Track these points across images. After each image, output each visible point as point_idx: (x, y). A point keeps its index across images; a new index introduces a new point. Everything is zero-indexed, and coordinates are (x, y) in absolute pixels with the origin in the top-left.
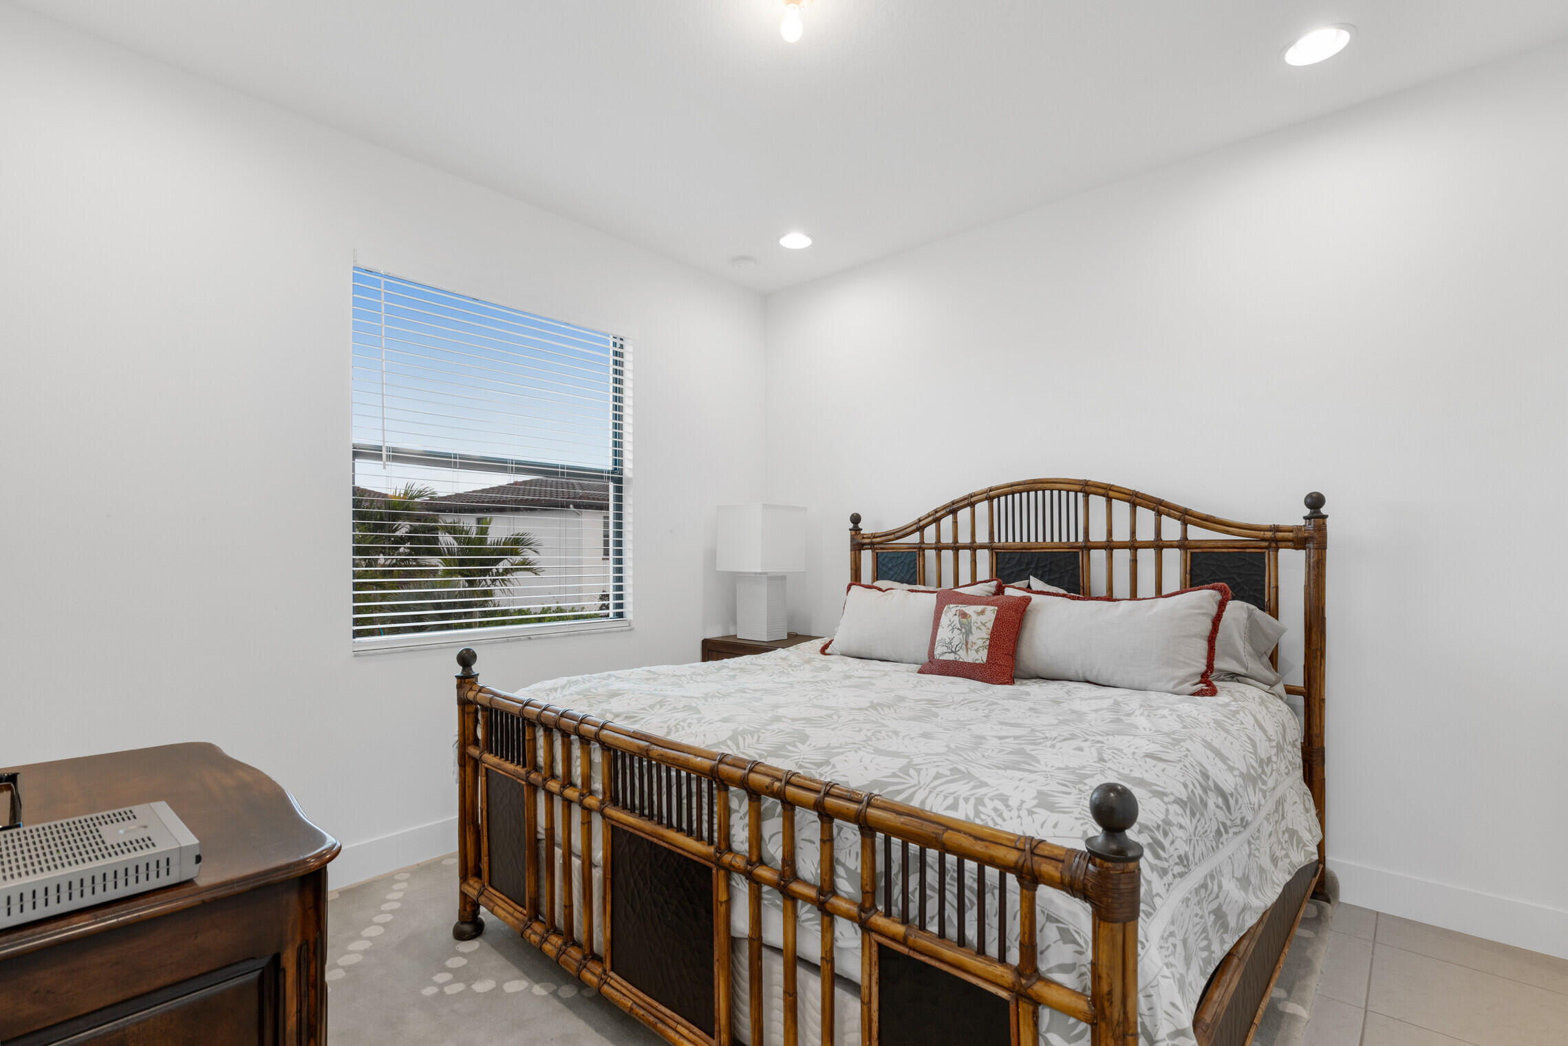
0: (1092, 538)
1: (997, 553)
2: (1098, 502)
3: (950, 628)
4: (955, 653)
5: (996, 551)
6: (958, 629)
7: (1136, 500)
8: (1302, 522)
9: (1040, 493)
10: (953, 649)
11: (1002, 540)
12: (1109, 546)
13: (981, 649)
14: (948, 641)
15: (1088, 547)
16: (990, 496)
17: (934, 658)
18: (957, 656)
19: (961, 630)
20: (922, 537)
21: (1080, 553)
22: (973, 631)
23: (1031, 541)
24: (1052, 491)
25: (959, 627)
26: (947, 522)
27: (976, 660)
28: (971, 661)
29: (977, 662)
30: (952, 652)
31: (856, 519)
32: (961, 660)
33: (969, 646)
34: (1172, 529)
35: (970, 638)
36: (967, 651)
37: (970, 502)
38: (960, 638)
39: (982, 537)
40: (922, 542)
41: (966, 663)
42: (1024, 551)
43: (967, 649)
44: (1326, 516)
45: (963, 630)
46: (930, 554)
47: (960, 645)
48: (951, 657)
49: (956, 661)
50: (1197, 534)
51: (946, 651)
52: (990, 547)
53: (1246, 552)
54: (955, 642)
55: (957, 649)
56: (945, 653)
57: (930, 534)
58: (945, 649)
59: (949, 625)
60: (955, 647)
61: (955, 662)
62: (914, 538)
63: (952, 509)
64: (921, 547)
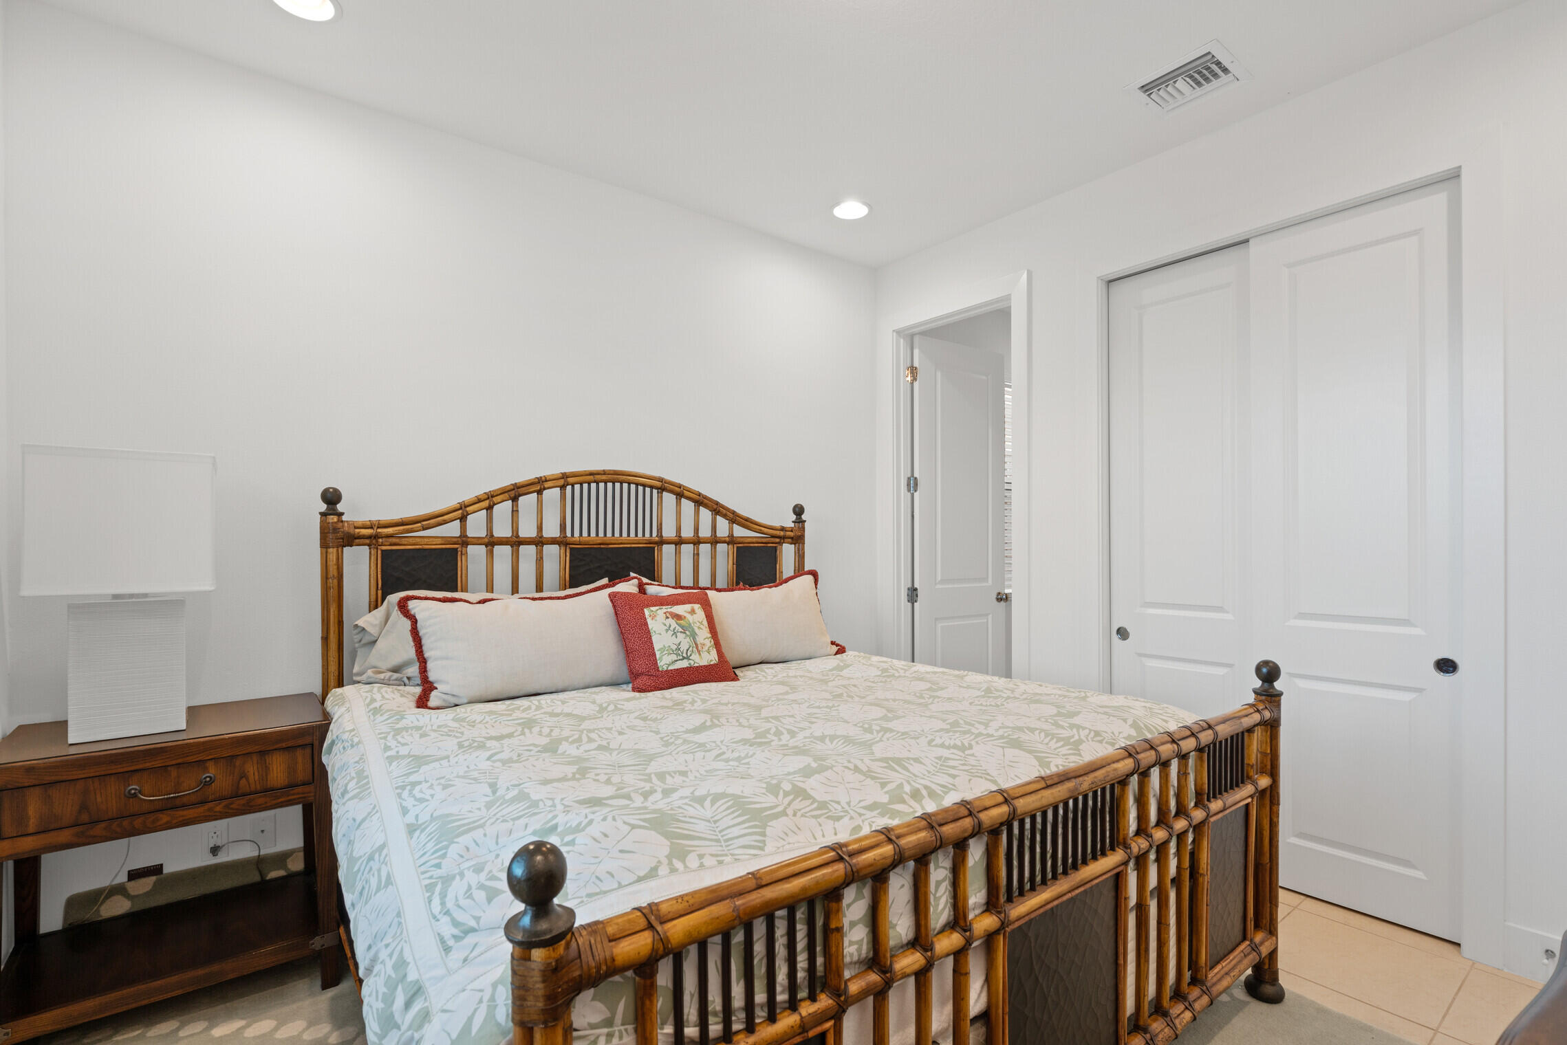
0: (664, 534)
1: (571, 549)
2: (669, 498)
3: (670, 633)
4: (688, 658)
5: (571, 546)
6: (681, 632)
7: (700, 501)
8: (792, 525)
9: (618, 485)
10: (685, 655)
11: (576, 534)
12: (679, 542)
13: (711, 648)
14: (674, 647)
15: (662, 542)
16: (564, 481)
17: (658, 671)
18: (691, 661)
19: (685, 633)
20: (463, 528)
21: (656, 548)
22: (697, 632)
23: (607, 536)
24: (621, 483)
25: (681, 630)
26: (503, 509)
27: (711, 661)
28: (706, 664)
29: (712, 663)
30: (684, 658)
31: (331, 498)
32: (696, 665)
33: (700, 648)
34: (723, 527)
35: (697, 639)
36: (700, 654)
37: (539, 486)
38: (688, 642)
39: (551, 530)
40: (463, 533)
41: (701, 666)
42: (602, 546)
43: (699, 652)
44: (805, 521)
45: (687, 632)
46: (476, 553)
47: (691, 649)
49: (690, 667)
50: (739, 532)
51: (676, 659)
52: (561, 542)
53: (767, 547)
54: (684, 647)
55: (689, 655)
56: (677, 661)
57: (476, 525)
58: (674, 657)
59: (667, 630)
60: (685, 651)
61: (690, 669)
62: (452, 530)
63: (514, 493)
64: (464, 541)
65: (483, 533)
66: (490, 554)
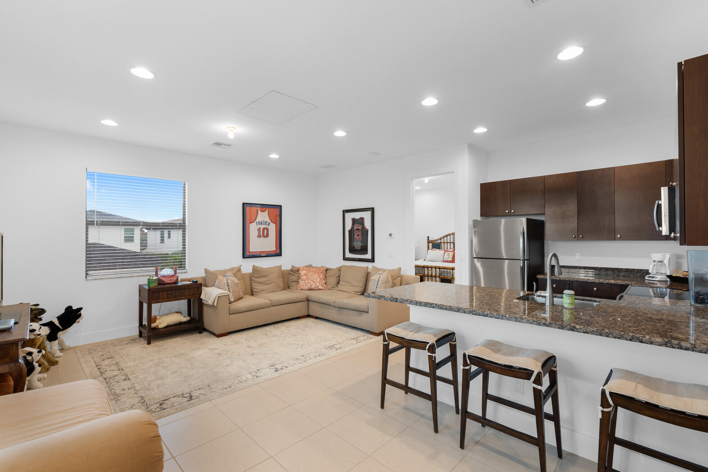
16: (453, 234)
17: (444, 260)
20: (441, 241)
26: (445, 238)
31: (428, 237)
37: (450, 235)
45: (448, 256)
46: (443, 244)
48: (446, 260)
52: (453, 243)
57: (442, 240)
62: (440, 241)
63: (447, 236)
64: (441, 243)
65: (443, 241)
66: (444, 244)
